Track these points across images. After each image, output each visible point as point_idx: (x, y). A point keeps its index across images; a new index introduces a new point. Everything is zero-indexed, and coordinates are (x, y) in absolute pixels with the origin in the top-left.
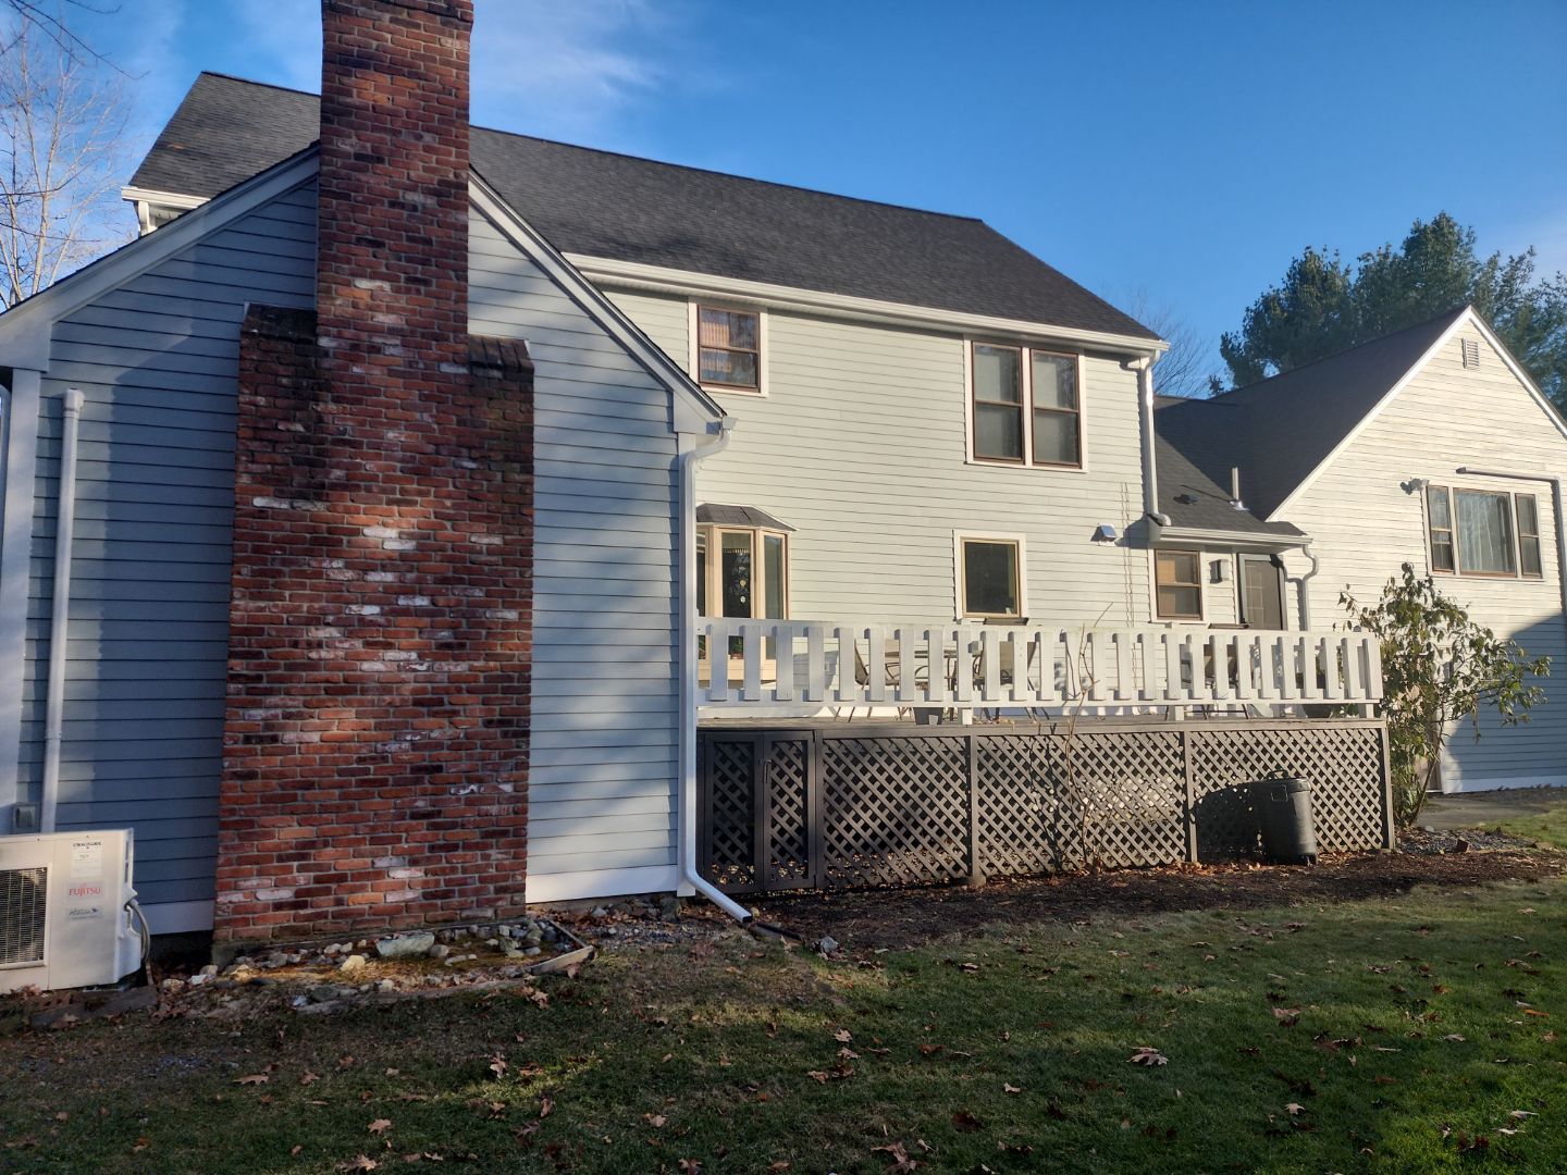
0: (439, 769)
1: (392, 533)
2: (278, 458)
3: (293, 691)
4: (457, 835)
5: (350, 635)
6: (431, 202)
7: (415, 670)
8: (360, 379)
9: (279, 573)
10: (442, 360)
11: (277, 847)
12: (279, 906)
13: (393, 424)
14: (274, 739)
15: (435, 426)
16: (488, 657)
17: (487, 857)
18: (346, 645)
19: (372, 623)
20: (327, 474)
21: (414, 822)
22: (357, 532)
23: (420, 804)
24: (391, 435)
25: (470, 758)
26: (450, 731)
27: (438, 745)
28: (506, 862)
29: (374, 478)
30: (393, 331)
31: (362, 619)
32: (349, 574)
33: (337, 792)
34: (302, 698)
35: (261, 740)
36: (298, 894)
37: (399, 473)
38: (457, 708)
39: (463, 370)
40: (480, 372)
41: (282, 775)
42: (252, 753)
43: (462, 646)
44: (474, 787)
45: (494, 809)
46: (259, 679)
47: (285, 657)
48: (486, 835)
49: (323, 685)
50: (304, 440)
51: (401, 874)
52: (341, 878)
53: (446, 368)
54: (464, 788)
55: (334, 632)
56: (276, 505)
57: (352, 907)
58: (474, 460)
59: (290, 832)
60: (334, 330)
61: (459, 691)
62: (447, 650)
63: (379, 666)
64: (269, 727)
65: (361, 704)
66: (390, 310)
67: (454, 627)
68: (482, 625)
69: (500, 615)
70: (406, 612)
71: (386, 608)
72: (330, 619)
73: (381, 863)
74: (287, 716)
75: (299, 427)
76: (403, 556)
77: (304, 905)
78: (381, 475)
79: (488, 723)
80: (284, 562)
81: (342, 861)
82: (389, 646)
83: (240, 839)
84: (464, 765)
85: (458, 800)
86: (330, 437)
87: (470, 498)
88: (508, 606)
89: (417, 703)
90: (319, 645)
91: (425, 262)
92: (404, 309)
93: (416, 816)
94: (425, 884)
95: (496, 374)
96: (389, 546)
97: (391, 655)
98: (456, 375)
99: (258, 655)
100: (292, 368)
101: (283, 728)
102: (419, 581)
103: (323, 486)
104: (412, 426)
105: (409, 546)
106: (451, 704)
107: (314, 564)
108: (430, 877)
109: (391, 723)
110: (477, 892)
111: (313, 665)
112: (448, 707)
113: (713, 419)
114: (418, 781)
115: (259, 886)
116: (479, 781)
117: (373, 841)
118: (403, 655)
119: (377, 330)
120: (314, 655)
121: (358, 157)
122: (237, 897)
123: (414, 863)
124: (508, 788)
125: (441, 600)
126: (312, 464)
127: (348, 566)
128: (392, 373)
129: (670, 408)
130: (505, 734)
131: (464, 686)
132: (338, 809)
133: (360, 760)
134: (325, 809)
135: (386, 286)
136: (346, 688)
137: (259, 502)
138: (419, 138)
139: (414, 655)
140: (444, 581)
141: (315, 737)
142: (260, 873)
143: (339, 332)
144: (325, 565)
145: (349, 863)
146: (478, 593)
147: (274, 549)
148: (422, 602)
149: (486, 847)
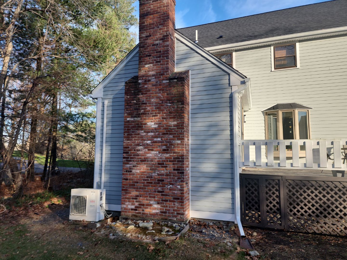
0: (163, 180)
1: (153, 123)
2: (131, 109)
3: (134, 161)
4: (168, 198)
5: (145, 148)
6: (161, 42)
7: (158, 156)
8: (146, 88)
9: (132, 135)
10: (163, 80)
11: (131, 196)
12: (132, 209)
13: (153, 98)
14: (131, 171)
15: (162, 96)
16: (174, 153)
17: (174, 204)
18: (144, 150)
19: (149, 145)
20: (140, 111)
21: (158, 193)
22: (146, 124)
23: (159, 189)
24: (152, 100)
25: (170, 178)
26: (166, 171)
27: (163, 175)
28: (179, 206)
29: (149, 111)
30: (153, 75)
31: (147, 144)
32: (145, 134)
33: (143, 184)
34: (136, 162)
35: (129, 171)
36: (136, 207)
37: (154, 109)
38: (167, 165)
39: (168, 81)
40: (172, 81)
41: (132, 180)
42: (127, 174)
43: (168, 150)
44: (171, 186)
45: (176, 192)
46: (128, 158)
47: (133, 153)
48: (174, 199)
49: (140, 159)
50: (136, 104)
51: (156, 206)
52: (143, 205)
53: (164, 82)
54: (169, 186)
55: (142, 147)
56: (131, 119)
57: (146, 212)
58: (170, 103)
59: (134, 193)
60: (141, 78)
61: (167, 161)
62: (165, 151)
63: (150, 155)
64: (130, 169)
65: (147, 164)
66: (153, 70)
67: (166, 145)
68: (172, 145)
69: (176, 142)
70: (156, 142)
71: (152, 141)
72: (141, 144)
73: (151, 202)
74: (134, 166)
75: (135, 102)
76: (155, 129)
77: (136, 210)
78: (151, 110)
79: (174, 170)
80: (133, 132)
81: (144, 201)
82: (152, 150)
83: (126, 193)
84: (169, 180)
85: (168, 189)
86: (141, 103)
87: (169, 113)
88: (179, 139)
89: (159, 164)
90: (139, 150)
91: (160, 57)
92: (155, 70)
93: (159, 192)
94: (161, 209)
95: (175, 80)
96: (153, 126)
97: (153, 152)
98: (166, 83)
99: (128, 153)
100: (134, 89)
101: (132, 169)
102: (159, 134)
103: (139, 114)
104: (158, 97)
105: (156, 126)
106: (166, 164)
107: (138, 132)
108: (162, 208)
109: (153, 169)
110: (172, 213)
111: (138, 155)
112: (165, 165)
113: (242, 80)
114: (159, 183)
115: (129, 204)
116: (172, 184)
117: (150, 197)
118: (155, 152)
119: (150, 76)
120: (138, 153)
121: (146, 37)
122: (125, 206)
123: (158, 203)
124: (179, 187)
125: (163, 139)
126: (137, 109)
127: (145, 132)
128: (153, 85)
129: (229, 79)
130: (178, 173)
131: (168, 160)
132: (143, 188)
133: (147, 177)
134: (140, 188)
135: (152, 65)
136: (144, 160)
137: (128, 119)
138: (158, 27)
139: (158, 152)
140: (164, 134)
141: (138, 171)
142: (129, 201)
143: (142, 78)
144: (140, 132)
145: (145, 202)
146: (171, 136)
147: (131, 129)
148: (159, 139)
149: (174, 202)
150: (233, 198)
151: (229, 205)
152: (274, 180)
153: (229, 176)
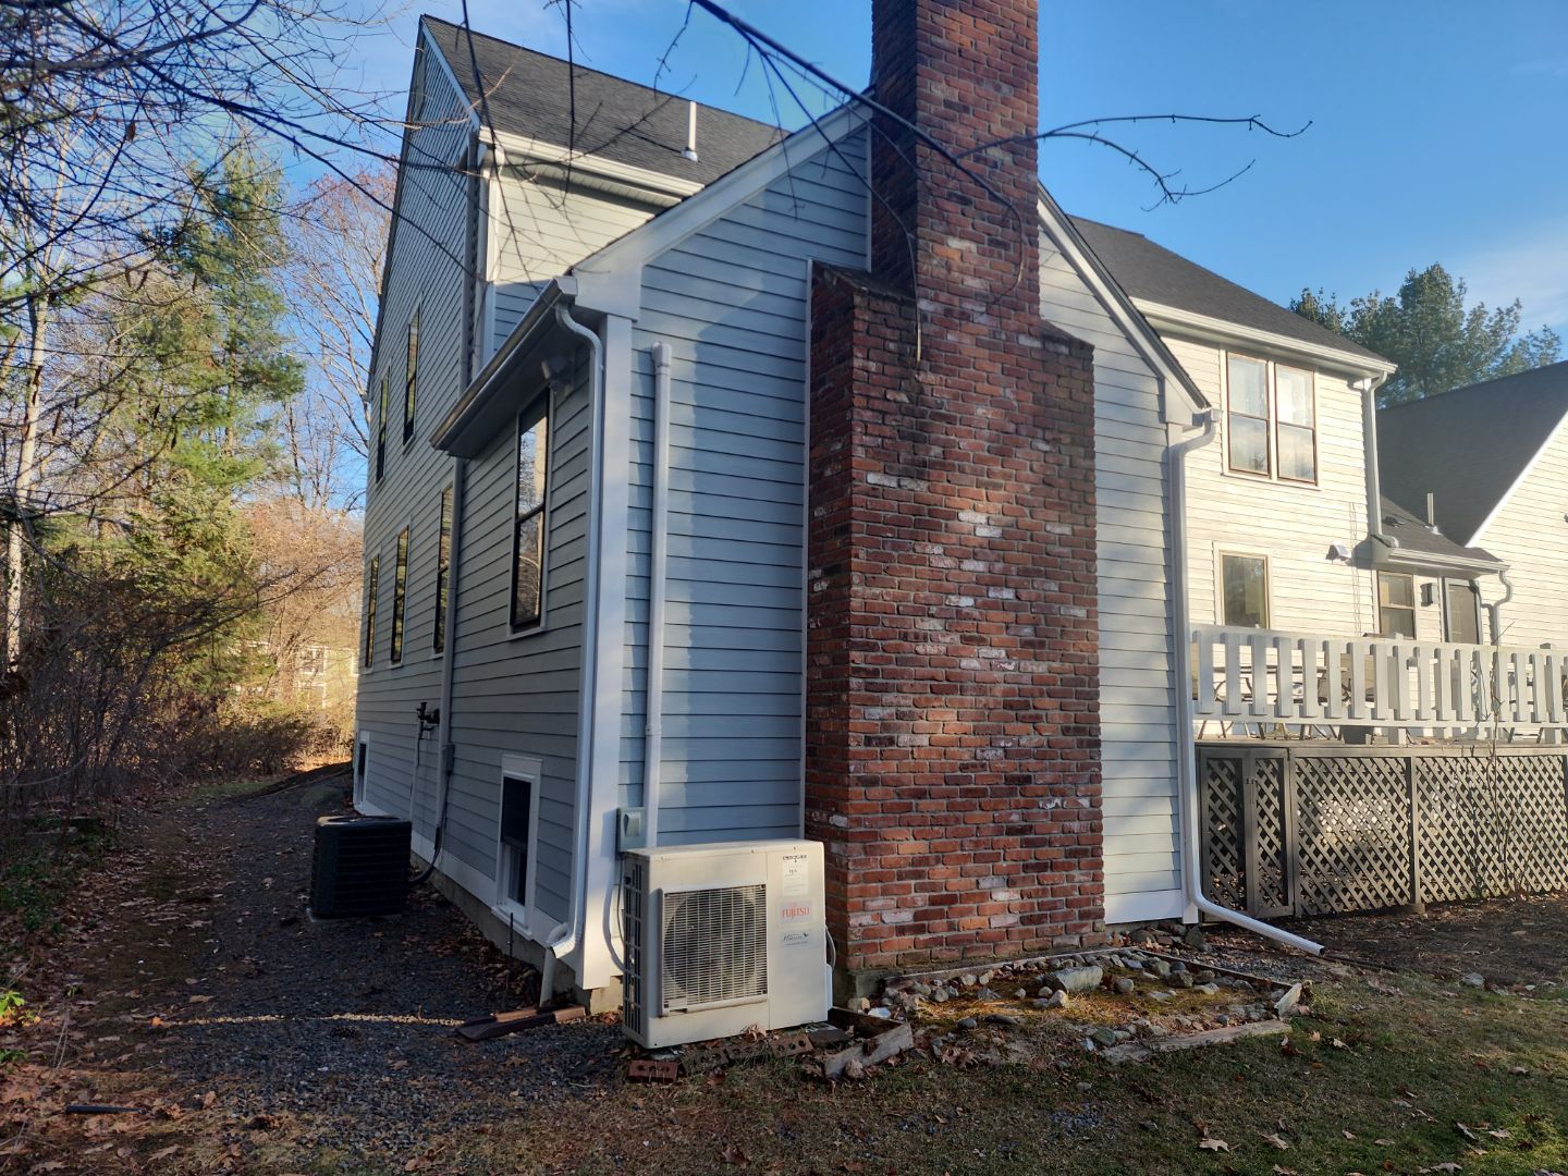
0: (1028, 780)
1: (981, 518)
2: (887, 431)
3: (905, 689)
4: (1047, 853)
5: (950, 629)
6: (1008, 158)
7: (1004, 670)
8: (954, 348)
9: (890, 558)
10: (1020, 331)
11: (897, 864)
12: (901, 930)
13: (981, 402)
14: (891, 741)
15: (1015, 403)
16: (1063, 658)
17: (1070, 879)
18: (948, 640)
19: (969, 617)
20: (928, 452)
21: (1011, 838)
22: (953, 516)
23: (1015, 817)
24: (980, 411)
25: (1053, 768)
26: (1036, 739)
27: (1026, 754)
28: (1087, 884)
29: (965, 457)
30: (977, 296)
31: (959, 610)
32: (949, 562)
33: (945, 801)
34: (912, 696)
35: (880, 742)
36: (916, 916)
37: (986, 454)
38: (1040, 712)
39: (1037, 344)
40: (1051, 347)
41: (898, 783)
42: (872, 756)
43: (1042, 645)
44: (1058, 801)
45: (1075, 825)
46: (875, 673)
47: (897, 650)
48: (1070, 854)
49: (929, 682)
50: (905, 411)
51: (1002, 896)
52: (951, 899)
53: (1024, 341)
54: (1050, 802)
55: (935, 624)
56: (886, 483)
57: (962, 933)
58: (1047, 442)
59: (908, 846)
60: (931, 293)
61: (1041, 694)
62: (1034, 647)
63: (975, 664)
64: (885, 727)
65: (962, 704)
66: (977, 274)
67: (1035, 625)
68: (1056, 622)
69: (1072, 612)
70: (996, 605)
71: (980, 600)
72: (934, 610)
73: (985, 884)
74: (900, 716)
75: (903, 398)
76: (991, 545)
77: (920, 929)
78: (972, 454)
79: (1066, 731)
80: (895, 547)
81: (952, 880)
82: (981, 641)
83: (866, 853)
84: (1049, 776)
85: (1046, 814)
86: (929, 411)
87: (1044, 482)
88: (1077, 602)
89: (1008, 705)
90: (925, 639)
91: (1003, 224)
92: (989, 274)
93: (1011, 831)
94: (1022, 907)
95: (1064, 349)
96: (982, 532)
97: (984, 651)
98: (1032, 348)
99: (874, 648)
100: (897, 332)
101: (898, 729)
102: (1006, 572)
103: (924, 464)
104: (996, 402)
105: (996, 533)
106: (1035, 708)
107: (918, 549)
108: (1026, 900)
109: (988, 727)
110: (1066, 917)
111: (916, 660)
112: (1032, 712)
113: (1199, 411)
114: (1011, 793)
115: (886, 908)
116: (1063, 795)
117: (976, 859)
118: (994, 653)
119: (965, 295)
120: (920, 649)
121: (948, 104)
122: (866, 919)
123: (1010, 883)
124: (1085, 802)
125: (1024, 594)
126: (915, 439)
127: (947, 553)
128: (979, 343)
129: (1162, 397)
130: (1080, 744)
131: (1045, 688)
132: (945, 822)
133: (964, 768)
134: (936, 822)
135: (973, 247)
136: (948, 685)
137: (872, 478)
138: (998, 88)
139: (1003, 654)
140: (1024, 573)
141: (924, 740)
142: (885, 892)
143: (936, 295)
144: (927, 550)
145: (957, 884)
146: (1053, 586)
147: (886, 531)
148: (1008, 594)
149: (1069, 867)
150: (1179, 835)
151: (1167, 862)
152: (1268, 762)
153: (1165, 752)
